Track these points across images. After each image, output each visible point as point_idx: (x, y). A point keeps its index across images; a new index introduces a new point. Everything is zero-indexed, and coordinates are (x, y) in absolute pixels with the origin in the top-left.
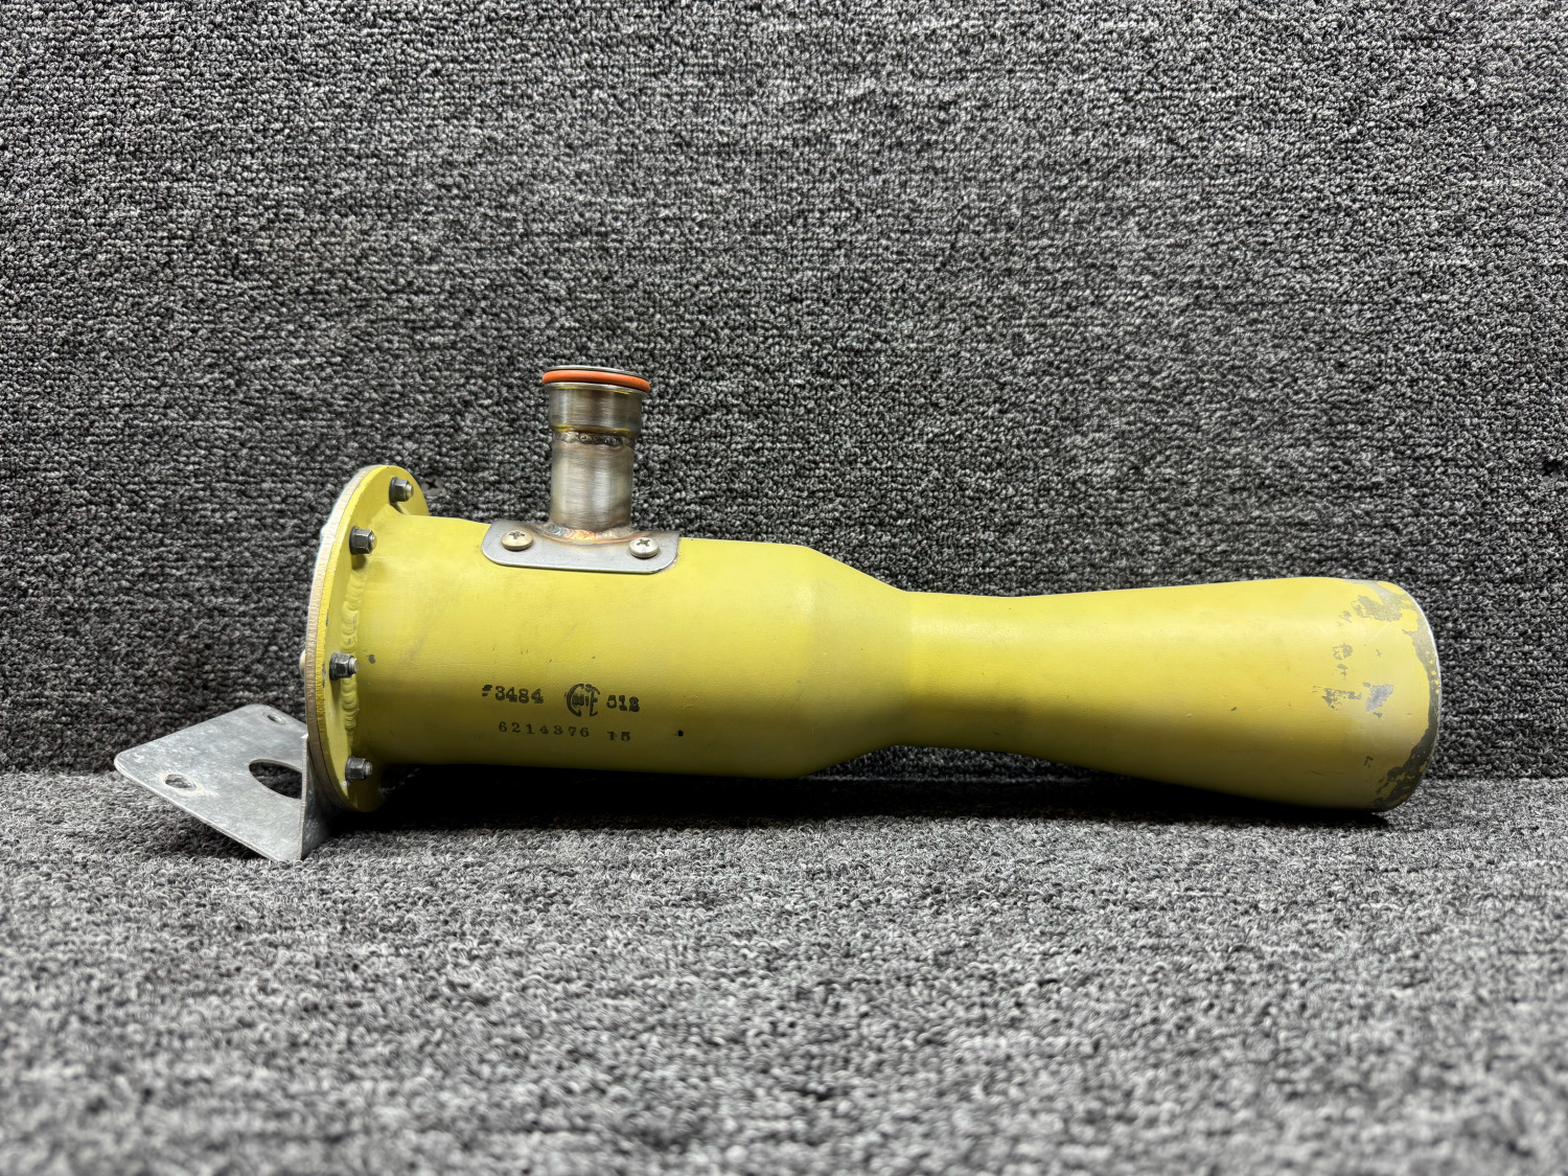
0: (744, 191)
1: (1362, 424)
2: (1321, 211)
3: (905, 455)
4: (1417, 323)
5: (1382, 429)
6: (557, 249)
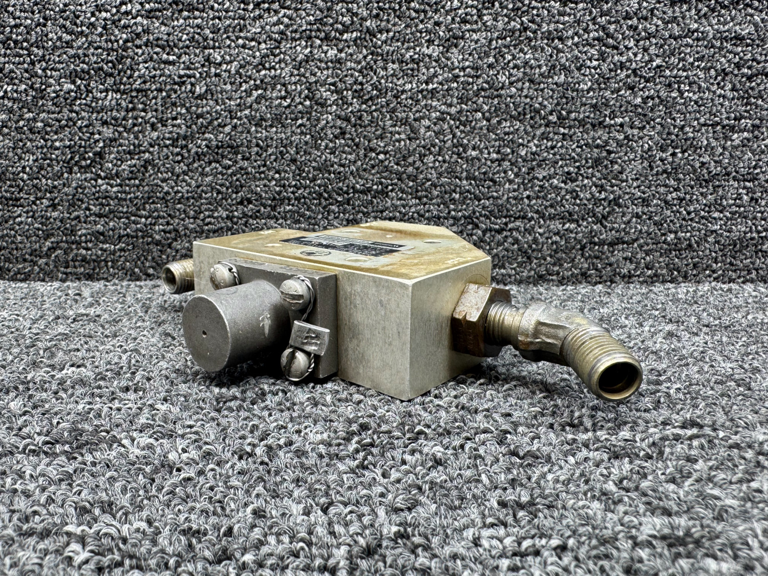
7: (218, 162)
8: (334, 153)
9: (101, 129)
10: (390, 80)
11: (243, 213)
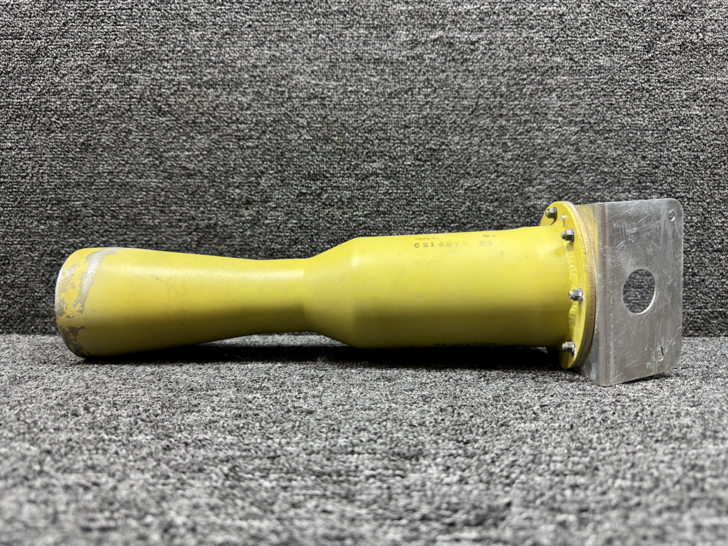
0: (386, 80)
1: (653, 183)
2: (636, 90)
3: (455, 196)
4: (677, 139)
5: (661, 185)
6: (303, 105)
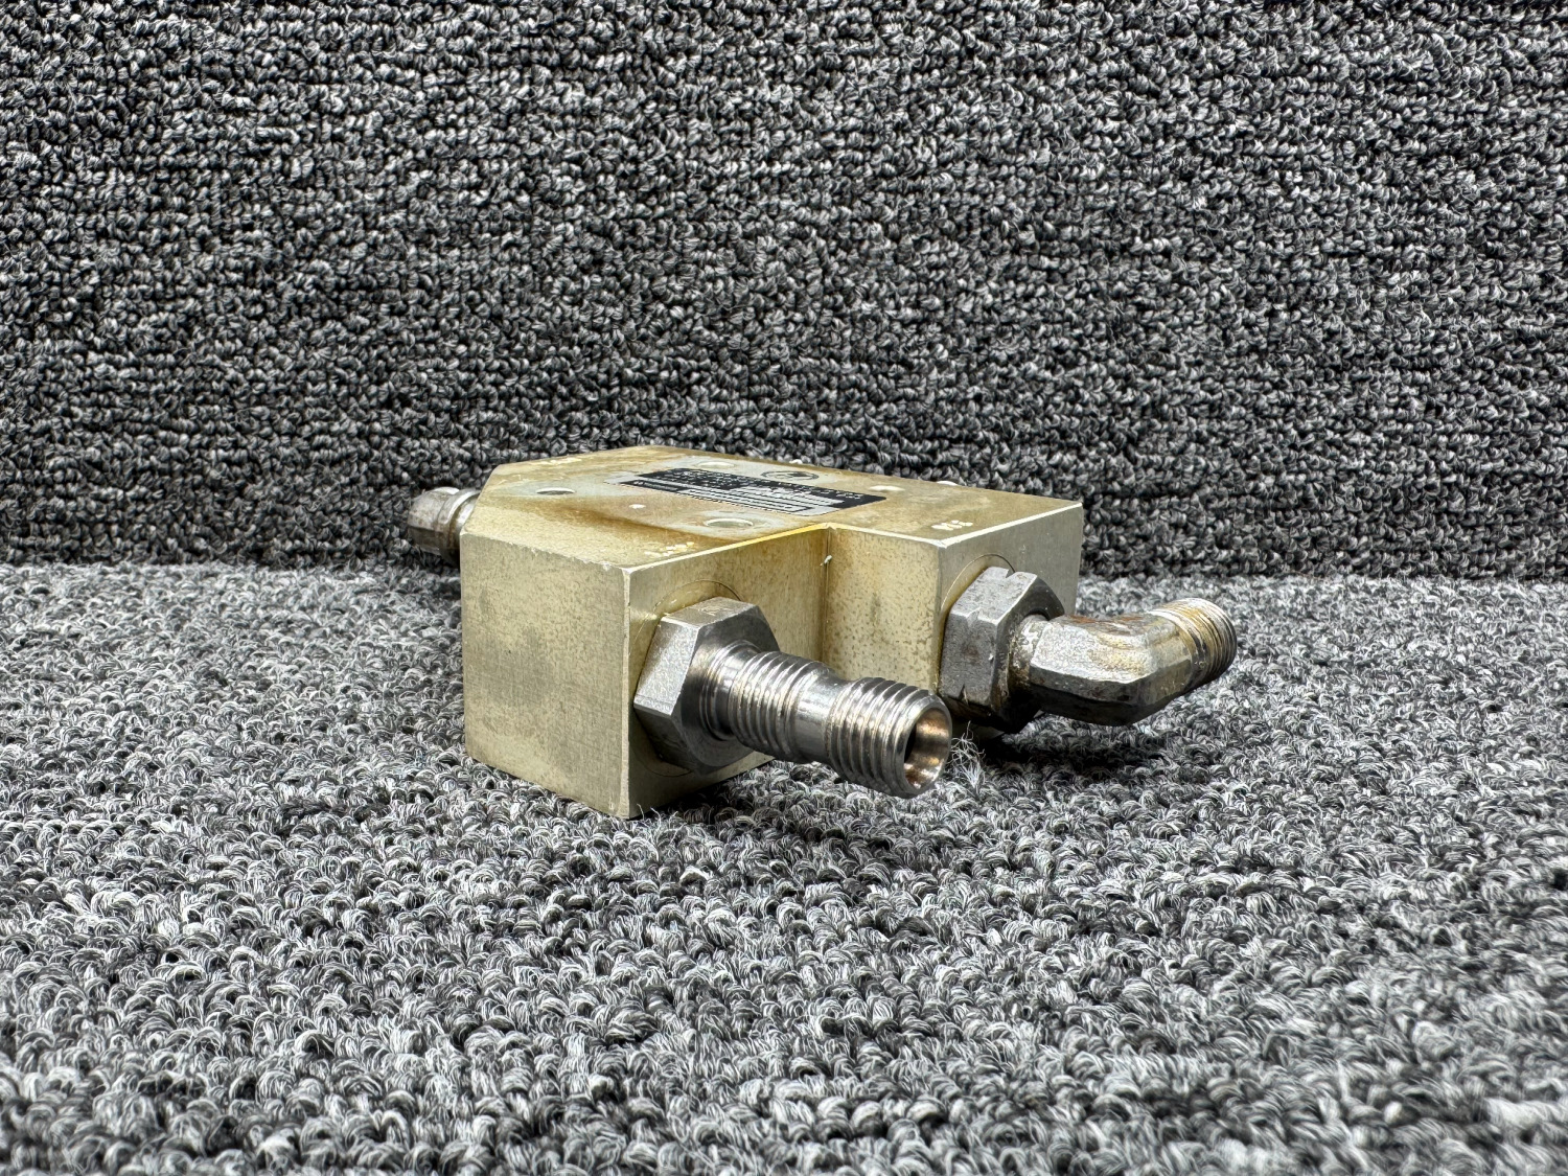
7: (339, 318)
8: (580, 303)
9: (94, 247)
10: (693, 153)
11: (393, 425)
